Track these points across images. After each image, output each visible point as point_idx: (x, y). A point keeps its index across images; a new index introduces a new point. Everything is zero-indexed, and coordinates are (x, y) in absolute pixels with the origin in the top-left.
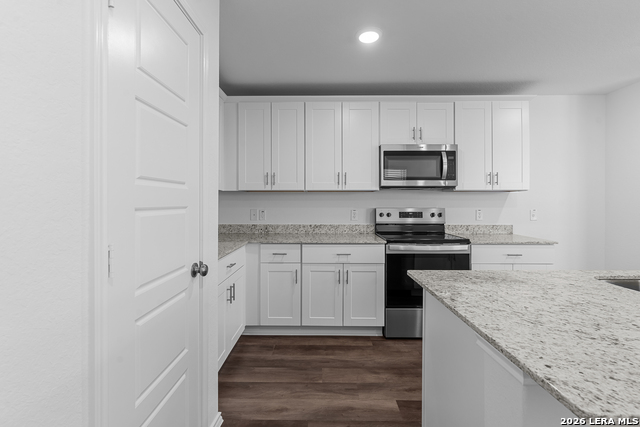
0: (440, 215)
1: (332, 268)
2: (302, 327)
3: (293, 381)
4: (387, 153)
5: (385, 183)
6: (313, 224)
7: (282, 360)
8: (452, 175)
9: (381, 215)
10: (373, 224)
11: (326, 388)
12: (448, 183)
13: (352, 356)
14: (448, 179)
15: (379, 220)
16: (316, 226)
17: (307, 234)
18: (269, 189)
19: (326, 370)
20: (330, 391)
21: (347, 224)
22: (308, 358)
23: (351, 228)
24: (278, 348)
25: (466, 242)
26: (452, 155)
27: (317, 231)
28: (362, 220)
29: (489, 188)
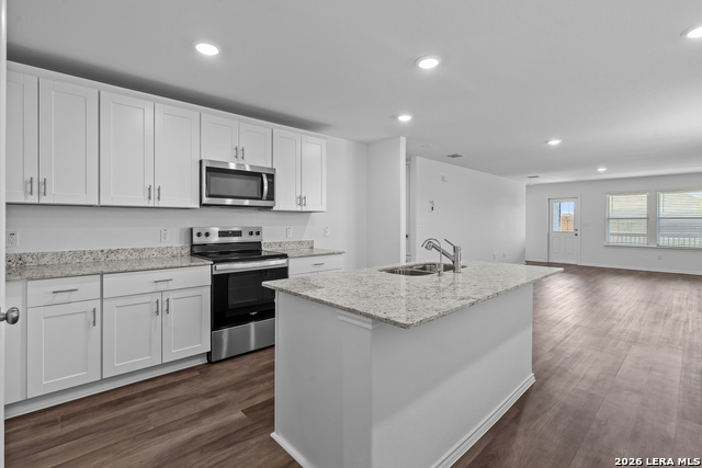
0: (258, 233)
1: (147, 299)
2: (103, 381)
3: (111, 442)
4: (209, 169)
5: (206, 200)
6: (106, 248)
7: (82, 428)
8: (271, 197)
9: (199, 235)
10: (188, 245)
11: (162, 431)
12: (268, 203)
13: (180, 391)
14: (267, 199)
15: (196, 240)
16: (111, 251)
17: (96, 262)
18: (36, 202)
19: (154, 415)
20: (169, 431)
21: (156, 246)
22: (122, 412)
23: (161, 250)
24: (66, 418)
25: (284, 256)
26: (271, 177)
27: (112, 257)
28: (176, 241)
29: (299, 209)
